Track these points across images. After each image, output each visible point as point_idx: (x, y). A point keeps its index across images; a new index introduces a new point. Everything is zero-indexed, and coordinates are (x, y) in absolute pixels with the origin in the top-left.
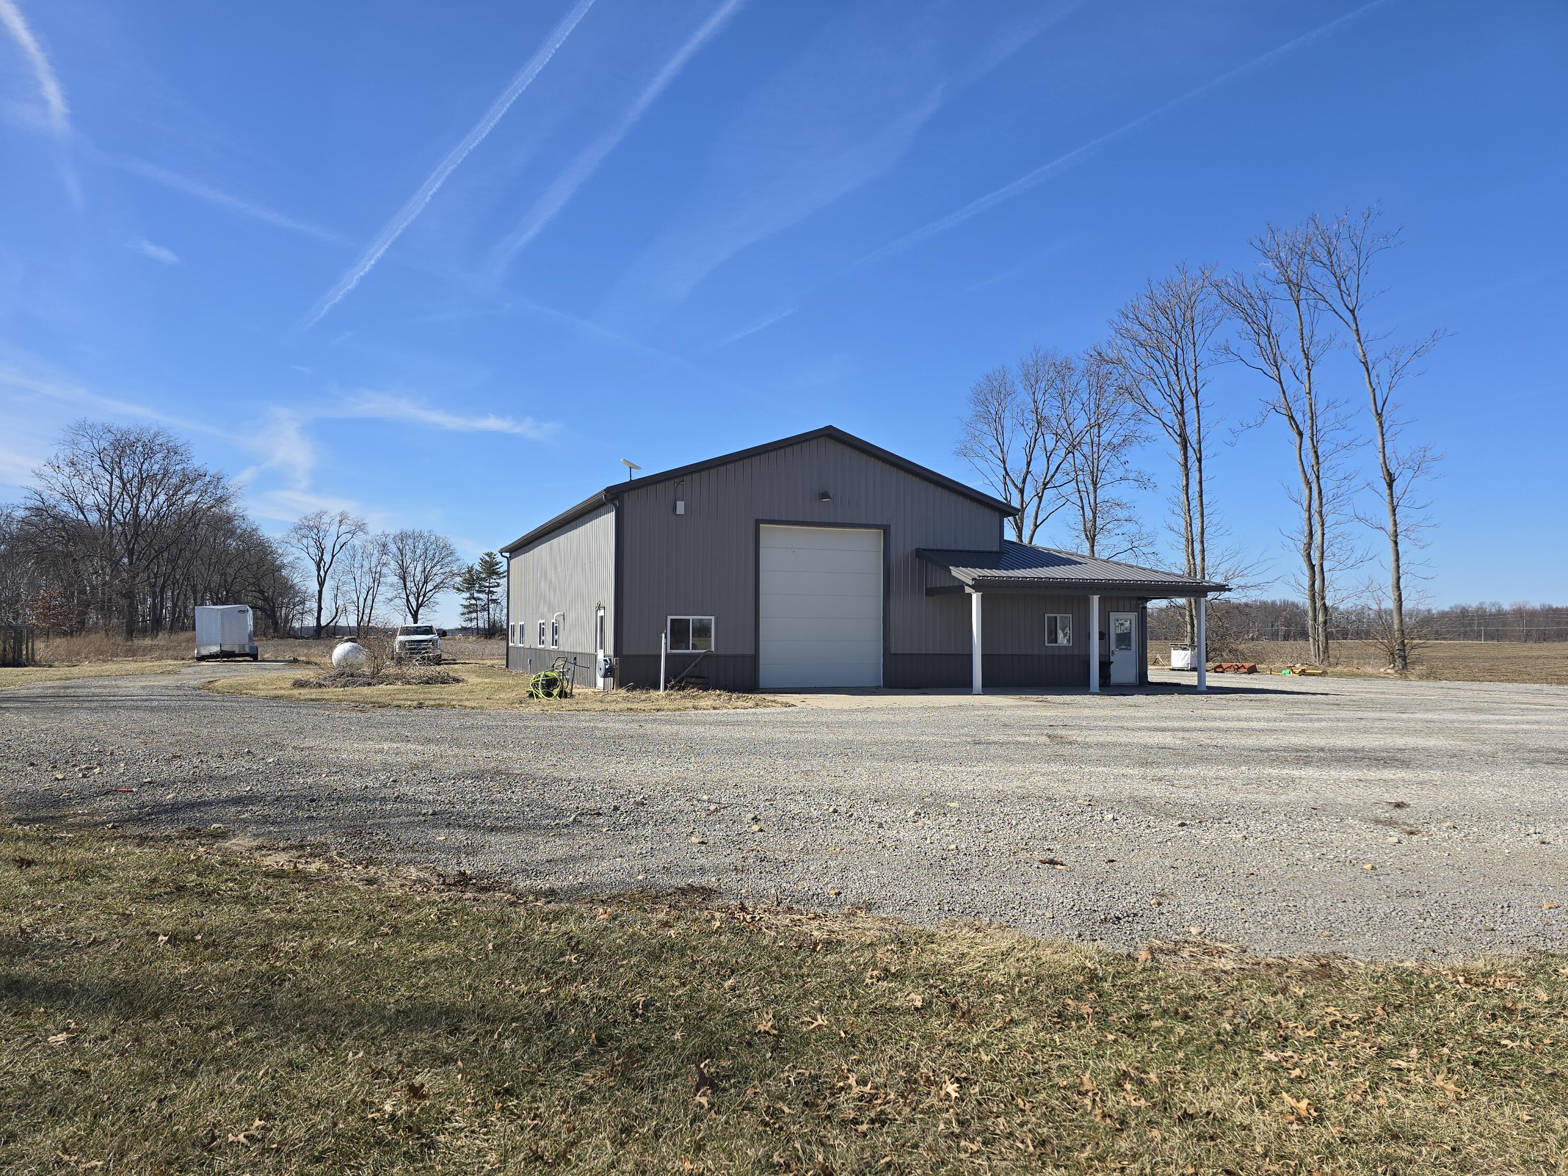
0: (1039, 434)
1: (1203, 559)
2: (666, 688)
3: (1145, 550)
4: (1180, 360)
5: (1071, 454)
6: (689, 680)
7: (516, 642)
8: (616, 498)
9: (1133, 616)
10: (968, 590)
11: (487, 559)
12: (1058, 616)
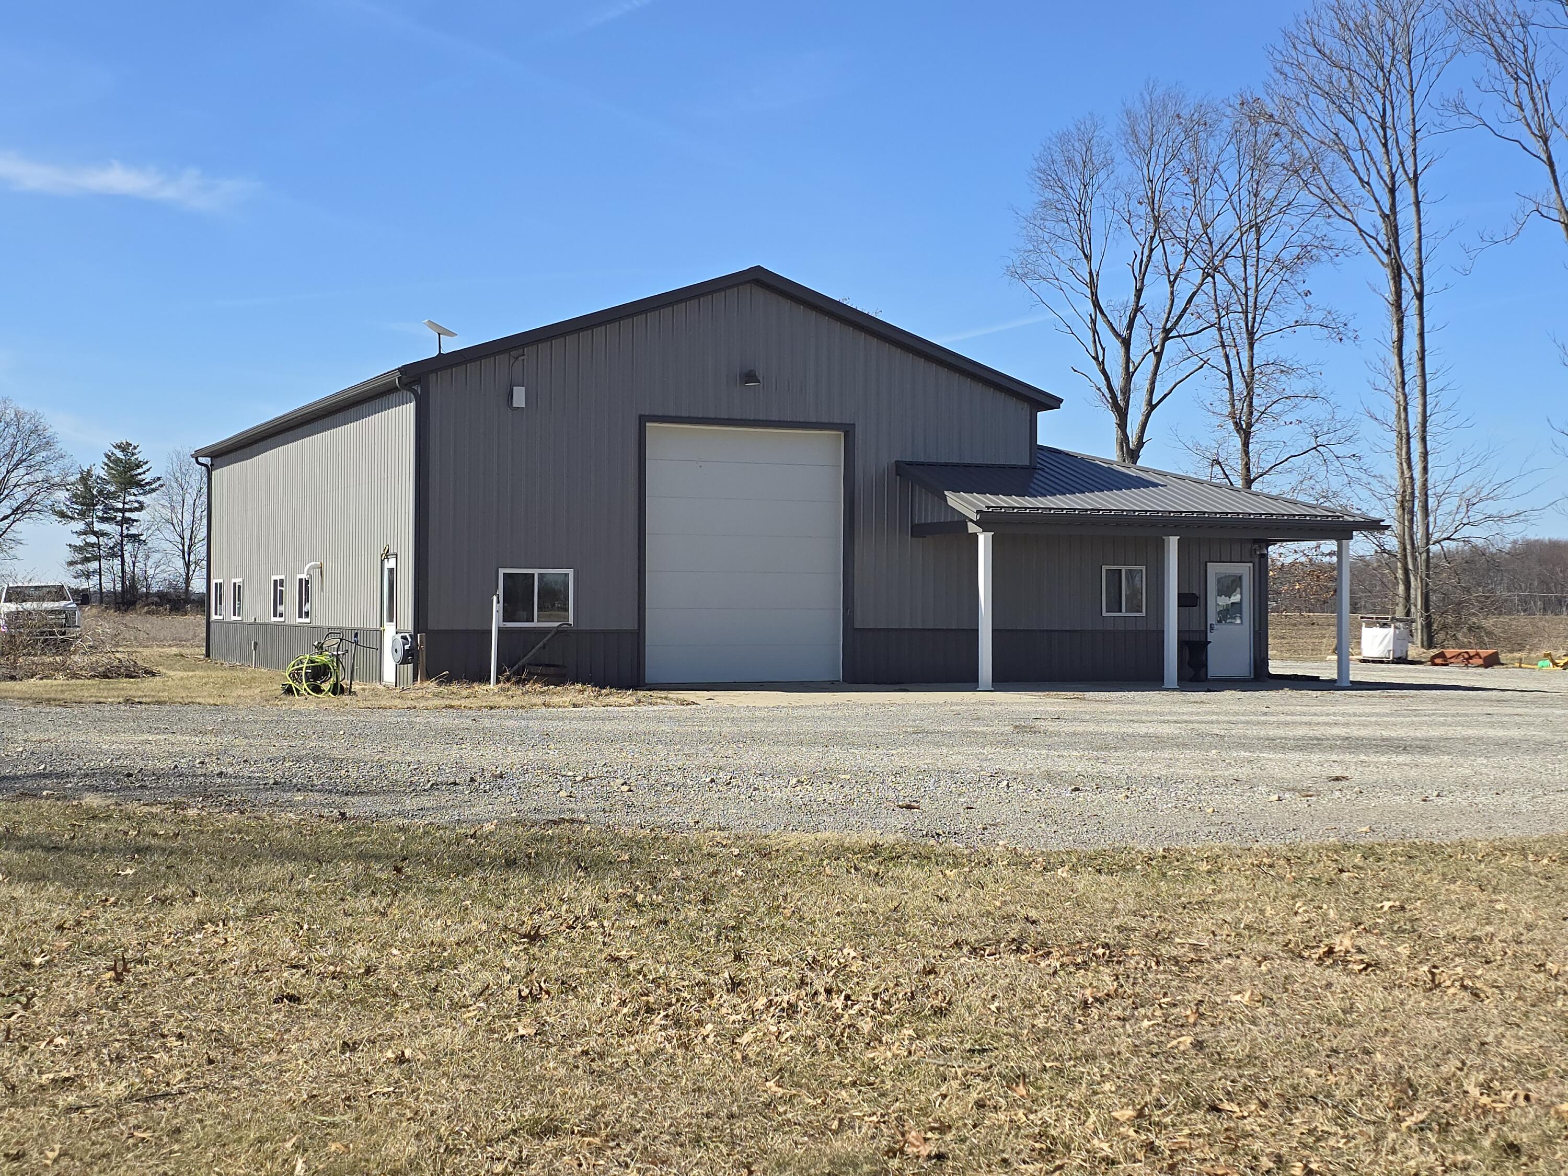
0: (1157, 240)
1: (1425, 470)
2: (498, 681)
3: (1339, 450)
4: (1389, 120)
5: (1210, 279)
6: (533, 669)
7: (223, 614)
8: (417, 381)
9: (1244, 570)
10: (972, 528)
11: (120, 455)
12: (1124, 569)
